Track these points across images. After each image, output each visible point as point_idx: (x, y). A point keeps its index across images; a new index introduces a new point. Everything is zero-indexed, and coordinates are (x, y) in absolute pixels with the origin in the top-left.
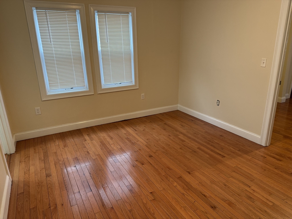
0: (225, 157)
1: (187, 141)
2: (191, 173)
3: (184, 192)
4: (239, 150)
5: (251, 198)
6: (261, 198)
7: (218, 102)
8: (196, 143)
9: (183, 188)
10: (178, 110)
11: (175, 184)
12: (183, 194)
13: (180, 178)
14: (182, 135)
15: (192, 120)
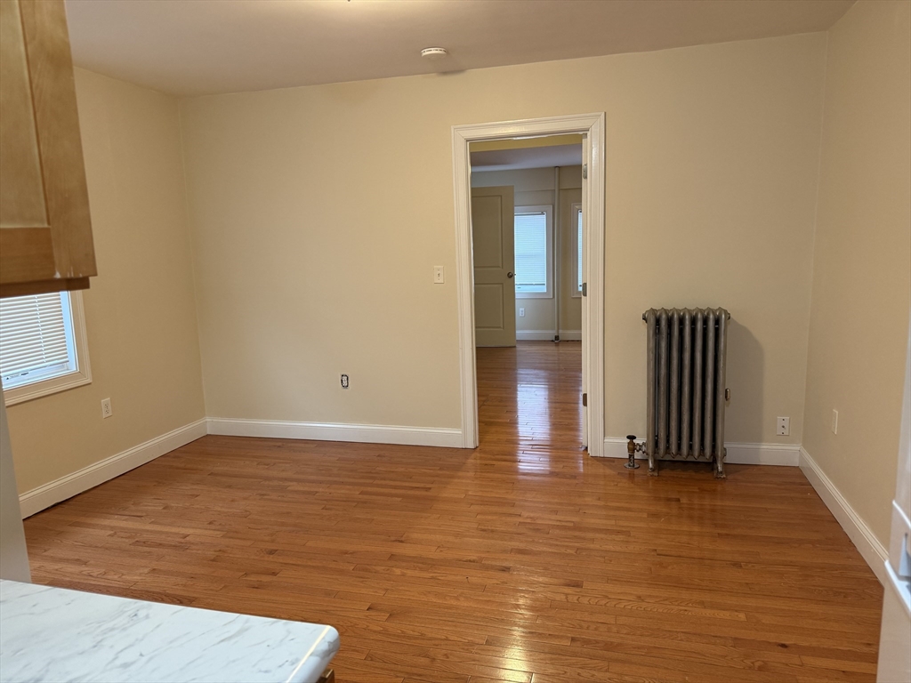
0: (430, 488)
1: (321, 490)
2: (403, 539)
3: (431, 575)
4: (441, 469)
5: (538, 529)
6: (550, 523)
7: (345, 378)
8: (348, 487)
9: (421, 569)
10: (208, 435)
11: (398, 571)
12: (432, 578)
13: (392, 557)
14: (295, 483)
15: (279, 447)
